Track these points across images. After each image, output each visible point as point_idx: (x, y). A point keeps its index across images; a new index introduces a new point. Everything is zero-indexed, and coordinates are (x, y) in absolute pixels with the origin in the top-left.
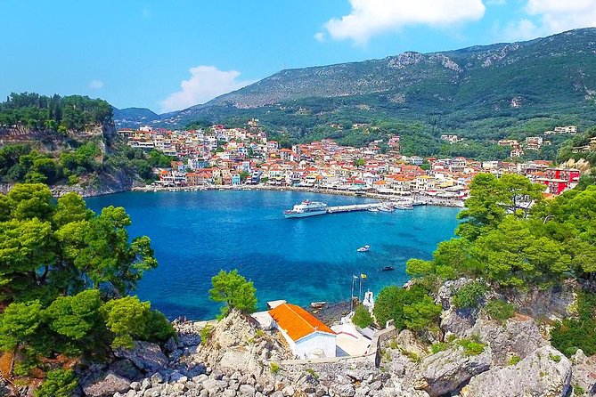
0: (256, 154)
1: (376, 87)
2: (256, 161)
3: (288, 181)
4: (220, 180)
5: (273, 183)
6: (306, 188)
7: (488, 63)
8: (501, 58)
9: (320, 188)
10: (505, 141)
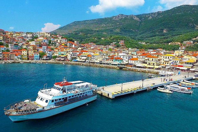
0: (53, 44)
1: (108, 26)
2: (52, 47)
3: (69, 57)
4: (26, 57)
5: (59, 59)
6: (80, 63)
7: (150, 18)
8: (155, 16)
9: (90, 62)
10: (173, 43)
